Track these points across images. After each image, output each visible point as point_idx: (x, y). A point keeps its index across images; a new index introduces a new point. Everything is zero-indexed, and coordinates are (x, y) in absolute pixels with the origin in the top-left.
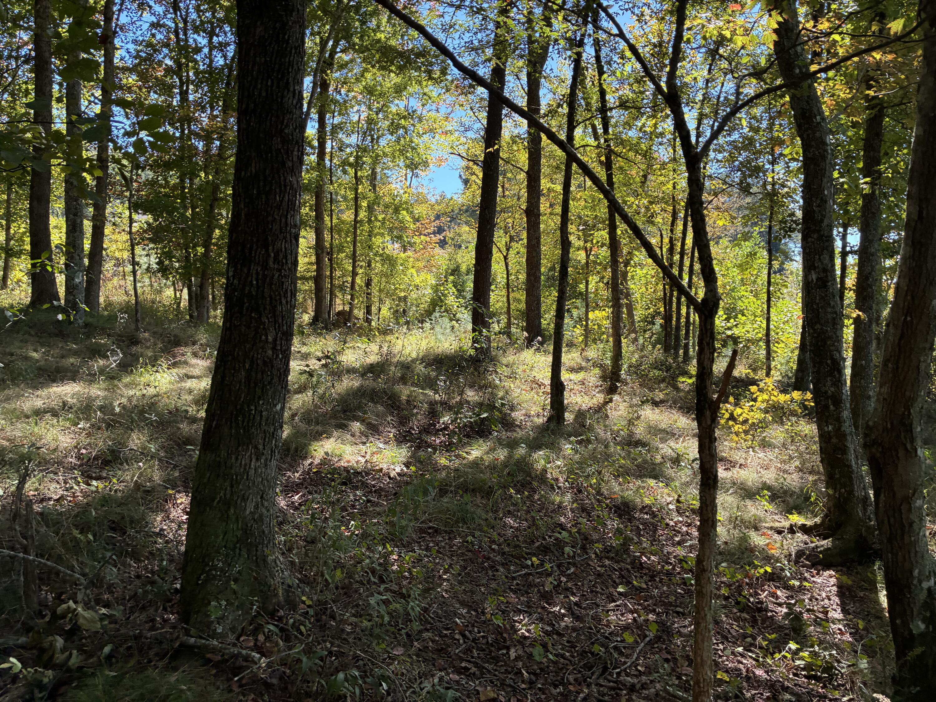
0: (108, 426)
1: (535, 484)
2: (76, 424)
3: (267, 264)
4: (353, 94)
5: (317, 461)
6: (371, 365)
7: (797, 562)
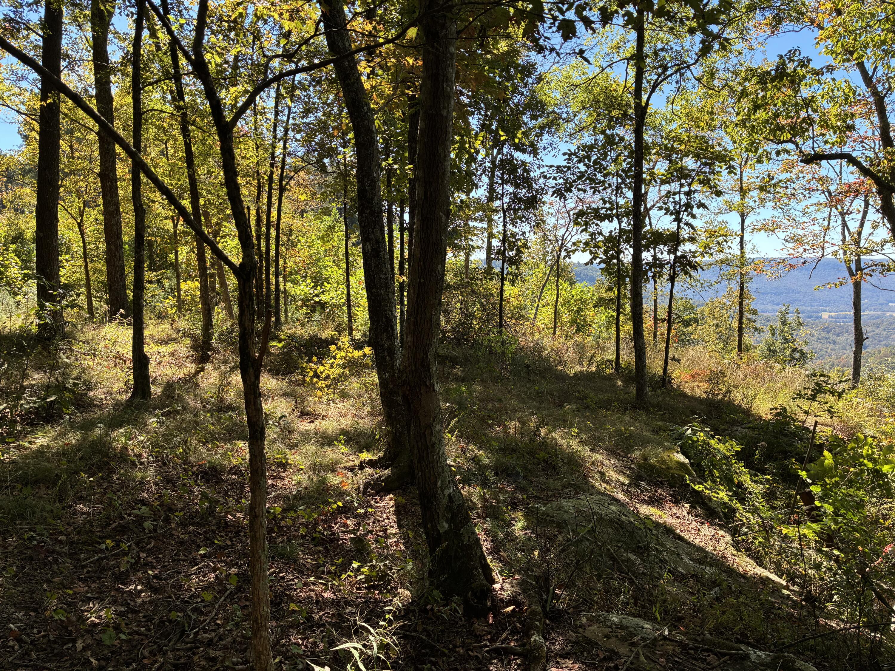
1: (113, 464)
7: (364, 493)
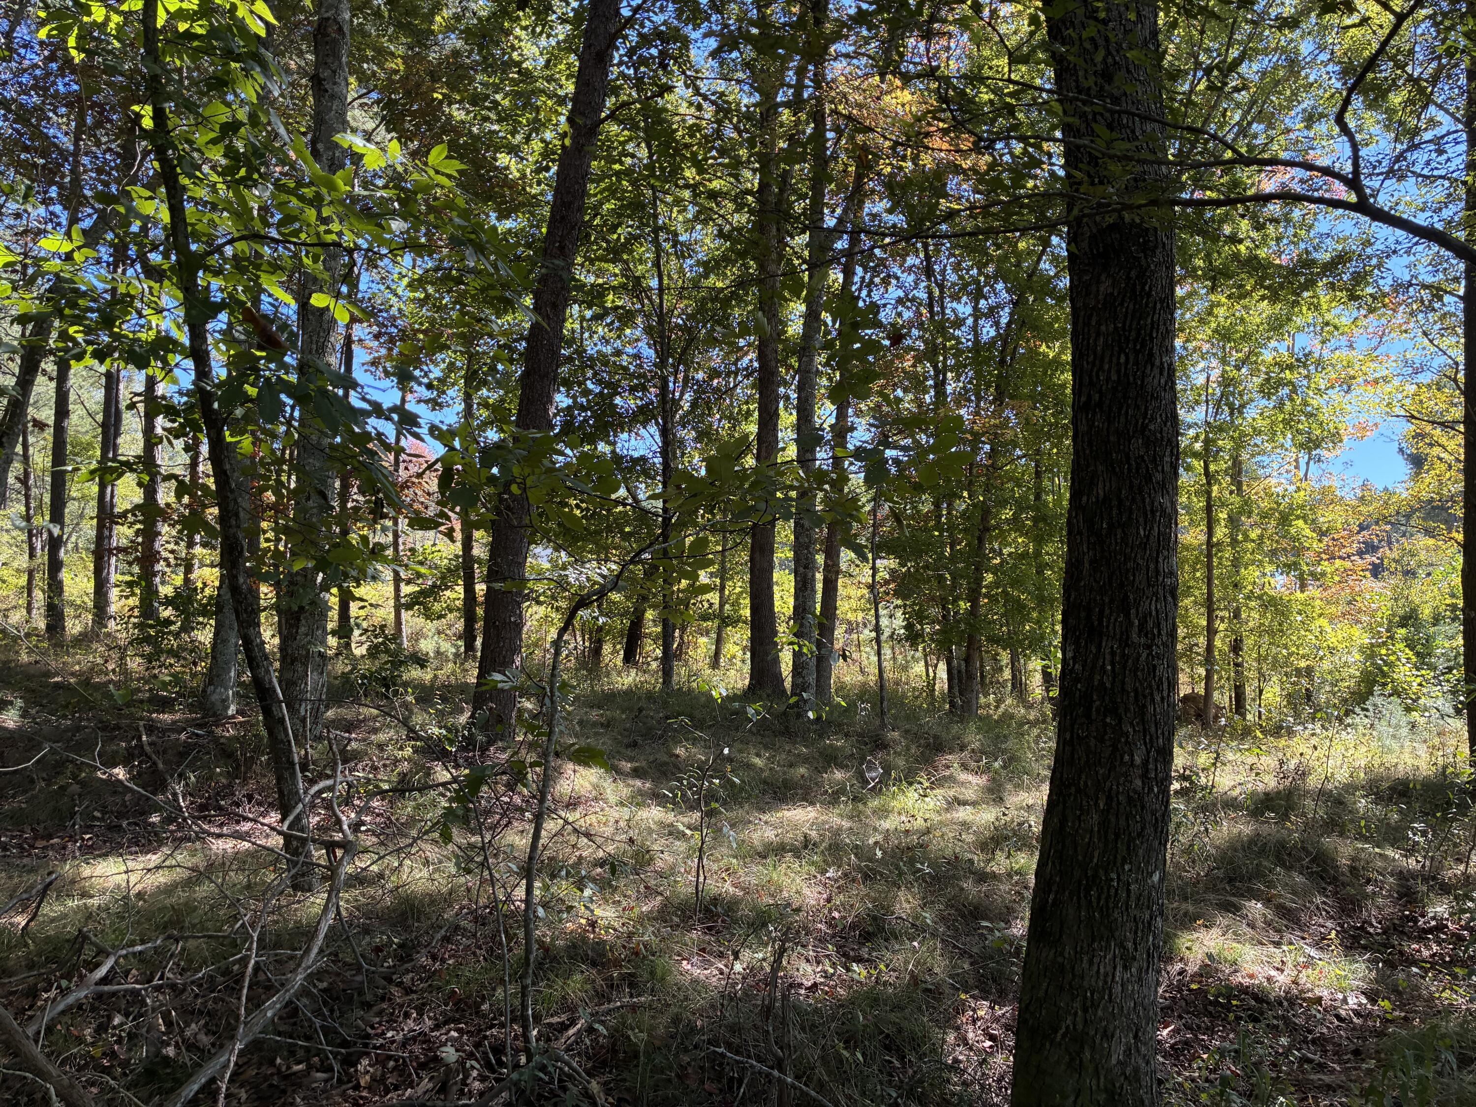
0: (866, 877)
2: (823, 872)
3: (1128, 638)
4: (1194, 344)
5: (1192, 968)
6: (1267, 794)
